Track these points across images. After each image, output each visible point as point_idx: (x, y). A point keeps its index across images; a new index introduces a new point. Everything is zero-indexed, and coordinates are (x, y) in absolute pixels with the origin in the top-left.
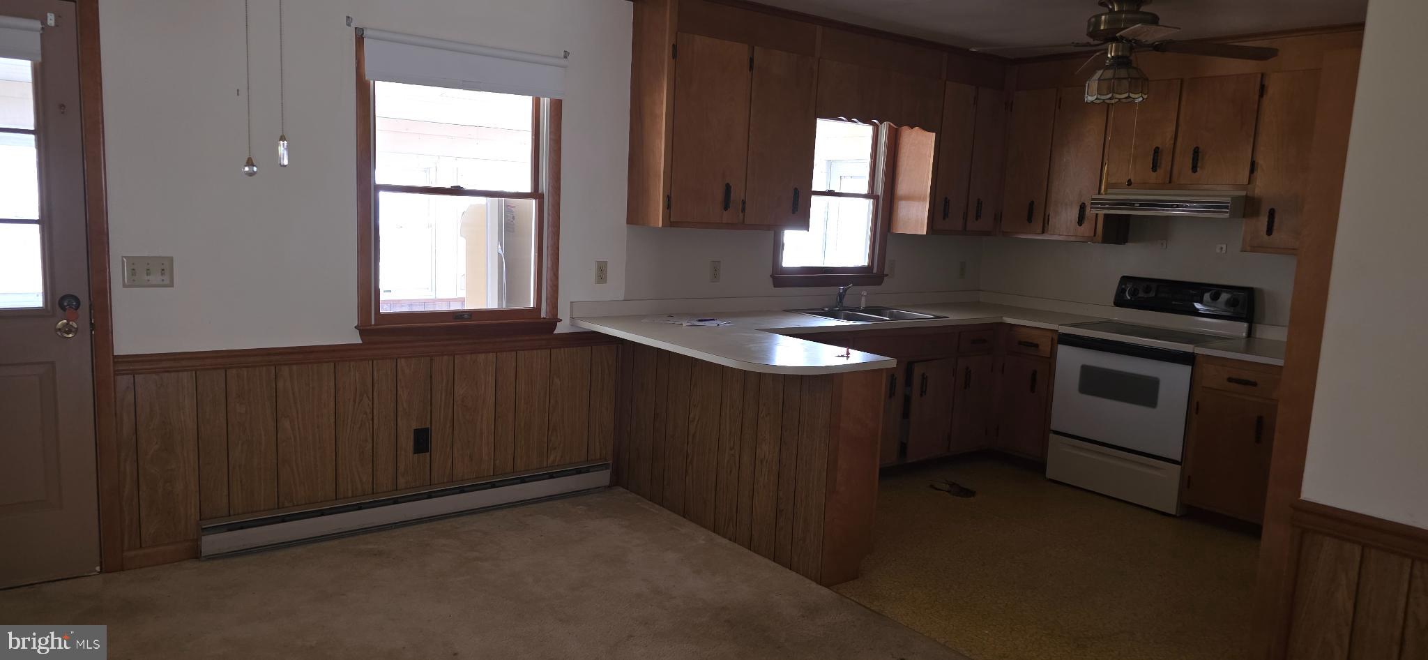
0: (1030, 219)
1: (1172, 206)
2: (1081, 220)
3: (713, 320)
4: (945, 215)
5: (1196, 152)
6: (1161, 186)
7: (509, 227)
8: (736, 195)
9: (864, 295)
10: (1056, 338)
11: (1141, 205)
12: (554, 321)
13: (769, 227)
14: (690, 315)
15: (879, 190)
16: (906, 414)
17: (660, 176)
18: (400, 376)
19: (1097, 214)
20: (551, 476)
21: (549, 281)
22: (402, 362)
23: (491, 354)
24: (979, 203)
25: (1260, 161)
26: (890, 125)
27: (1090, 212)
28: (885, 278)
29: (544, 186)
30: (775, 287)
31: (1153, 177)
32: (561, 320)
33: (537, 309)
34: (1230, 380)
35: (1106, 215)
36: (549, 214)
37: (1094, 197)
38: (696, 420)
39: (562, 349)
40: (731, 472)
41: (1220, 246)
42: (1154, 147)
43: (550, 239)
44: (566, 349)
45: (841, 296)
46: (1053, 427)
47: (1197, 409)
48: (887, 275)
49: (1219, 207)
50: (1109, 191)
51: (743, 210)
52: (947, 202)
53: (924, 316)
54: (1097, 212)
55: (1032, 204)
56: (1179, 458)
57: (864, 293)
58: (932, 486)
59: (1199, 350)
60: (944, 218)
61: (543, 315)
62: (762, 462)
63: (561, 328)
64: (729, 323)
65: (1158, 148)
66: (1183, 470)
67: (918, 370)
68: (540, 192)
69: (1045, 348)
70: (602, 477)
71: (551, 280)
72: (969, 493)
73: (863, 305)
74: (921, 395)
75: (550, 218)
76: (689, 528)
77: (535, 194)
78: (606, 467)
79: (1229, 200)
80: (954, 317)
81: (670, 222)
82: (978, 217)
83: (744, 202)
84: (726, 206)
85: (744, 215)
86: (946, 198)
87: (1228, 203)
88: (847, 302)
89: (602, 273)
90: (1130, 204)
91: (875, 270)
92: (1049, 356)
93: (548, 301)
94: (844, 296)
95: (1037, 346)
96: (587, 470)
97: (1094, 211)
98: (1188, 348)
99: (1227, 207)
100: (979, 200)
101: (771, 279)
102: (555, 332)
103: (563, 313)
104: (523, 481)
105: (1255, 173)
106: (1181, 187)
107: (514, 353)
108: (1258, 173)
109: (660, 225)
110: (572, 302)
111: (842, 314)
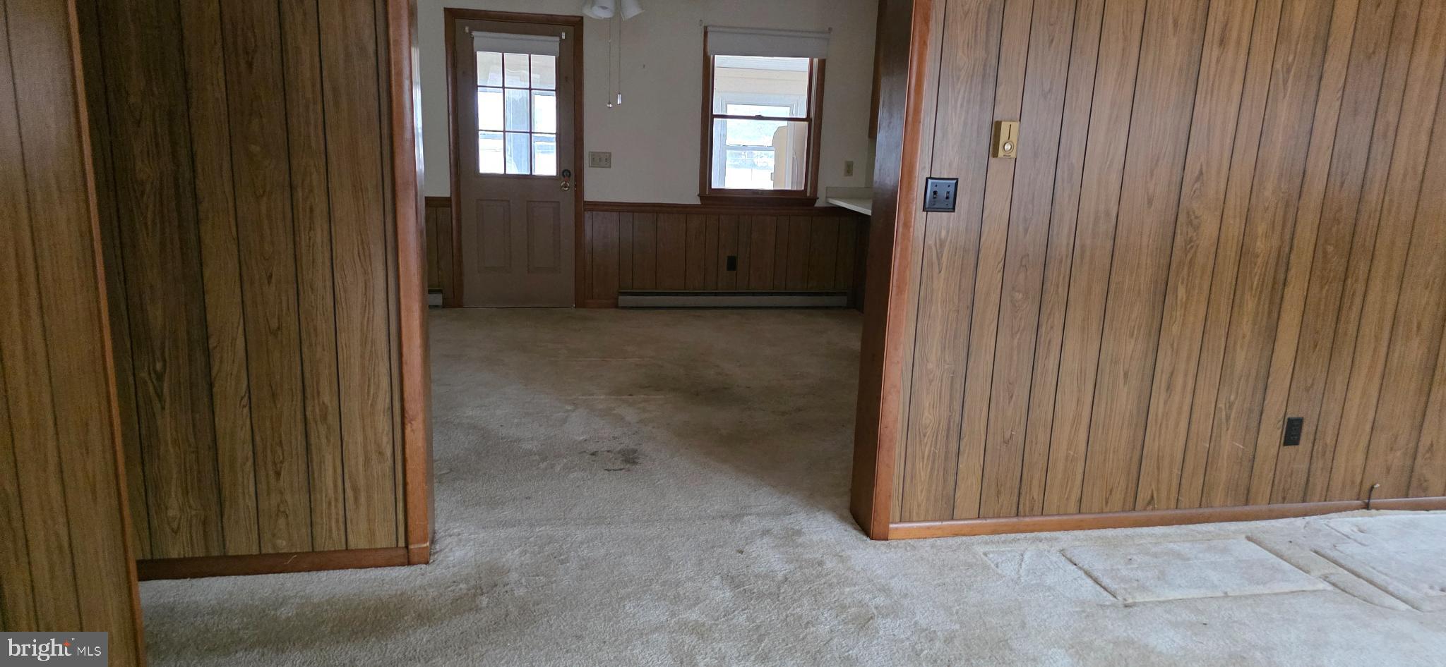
12: (814, 199)
18: (721, 225)
20: (809, 294)
21: (812, 173)
22: (723, 217)
23: (774, 216)
29: (814, 114)
32: (820, 199)
33: (805, 191)
36: (814, 131)
39: (820, 217)
43: (814, 147)
44: (823, 217)
61: (808, 195)
63: (819, 204)
68: (811, 117)
75: (815, 134)
77: (808, 119)
89: (849, 169)
93: (812, 186)
102: (816, 205)
103: (821, 193)
104: (790, 294)
107: (788, 217)
110: (827, 187)
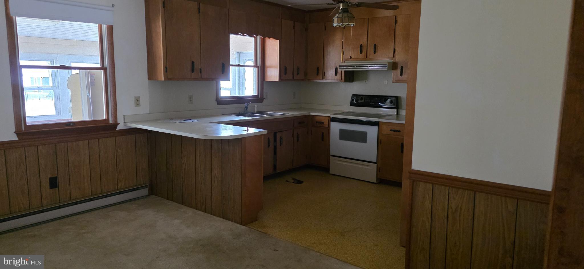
0: (318, 74)
1: (367, 67)
2: (336, 74)
3: (191, 120)
4: (285, 74)
5: (375, 46)
6: (364, 59)
7: (92, 83)
8: (197, 66)
9: (256, 107)
10: (330, 119)
11: (357, 67)
12: (116, 124)
13: (213, 80)
14: (180, 118)
15: (259, 64)
16: (275, 153)
17: (161, 59)
18: (40, 153)
19: (342, 71)
20: (120, 193)
21: (112, 107)
22: (40, 147)
23: (86, 141)
24: (298, 68)
25: (397, 49)
26: (261, 37)
27: (339, 70)
28: (264, 99)
29: (107, 64)
30: (218, 105)
31: (361, 56)
32: (119, 124)
33: (107, 119)
34: (391, 130)
35: (345, 71)
36: (110, 77)
37: (340, 64)
38: (185, 163)
39: (121, 137)
40: (202, 183)
41: (385, 81)
42: (360, 45)
43: (111, 88)
44: (123, 137)
45: (246, 107)
46: (331, 154)
47: (381, 142)
48: (265, 98)
49: (384, 66)
50: (346, 62)
51: (201, 72)
52: (285, 68)
53: (279, 114)
54: (342, 70)
55: (318, 68)
56: (376, 161)
57: (256, 106)
58: (287, 181)
59: (380, 120)
60: (285, 75)
61: (111, 122)
62: (214, 177)
63: (119, 128)
64: (198, 120)
65: (361, 45)
66: (377, 166)
67: (279, 135)
68: (105, 67)
69: (326, 124)
70: (145, 192)
71: (113, 106)
72: (300, 182)
73: (256, 111)
74: (281, 145)
75: (111, 79)
76: (185, 209)
77: (103, 68)
78: (146, 187)
79: (387, 63)
80: (291, 113)
81: (167, 78)
82: (298, 74)
83: (201, 69)
84: (193, 71)
85: (201, 75)
86: (285, 67)
87: (387, 65)
88: (249, 109)
89: (138, 102)
90: (354, 67)
91: (260, 97)
92: (327, 126)
93: (113, 115)
94: (248, 107)
95: (323, 123)
96: (137, 189)
97: (341, 70)
98: (376, 120)
99: (386, 66)
100: (298, 67)
101: (216, 101)
102: (117, 129)
103: (120, 120)
104: (106, 196)
105: (395, 53)
106: (371, 59)
107: (97, 140)
108: (396, 53)
109: (163, 80)
110: (124, 116)
111: (247, 114)
